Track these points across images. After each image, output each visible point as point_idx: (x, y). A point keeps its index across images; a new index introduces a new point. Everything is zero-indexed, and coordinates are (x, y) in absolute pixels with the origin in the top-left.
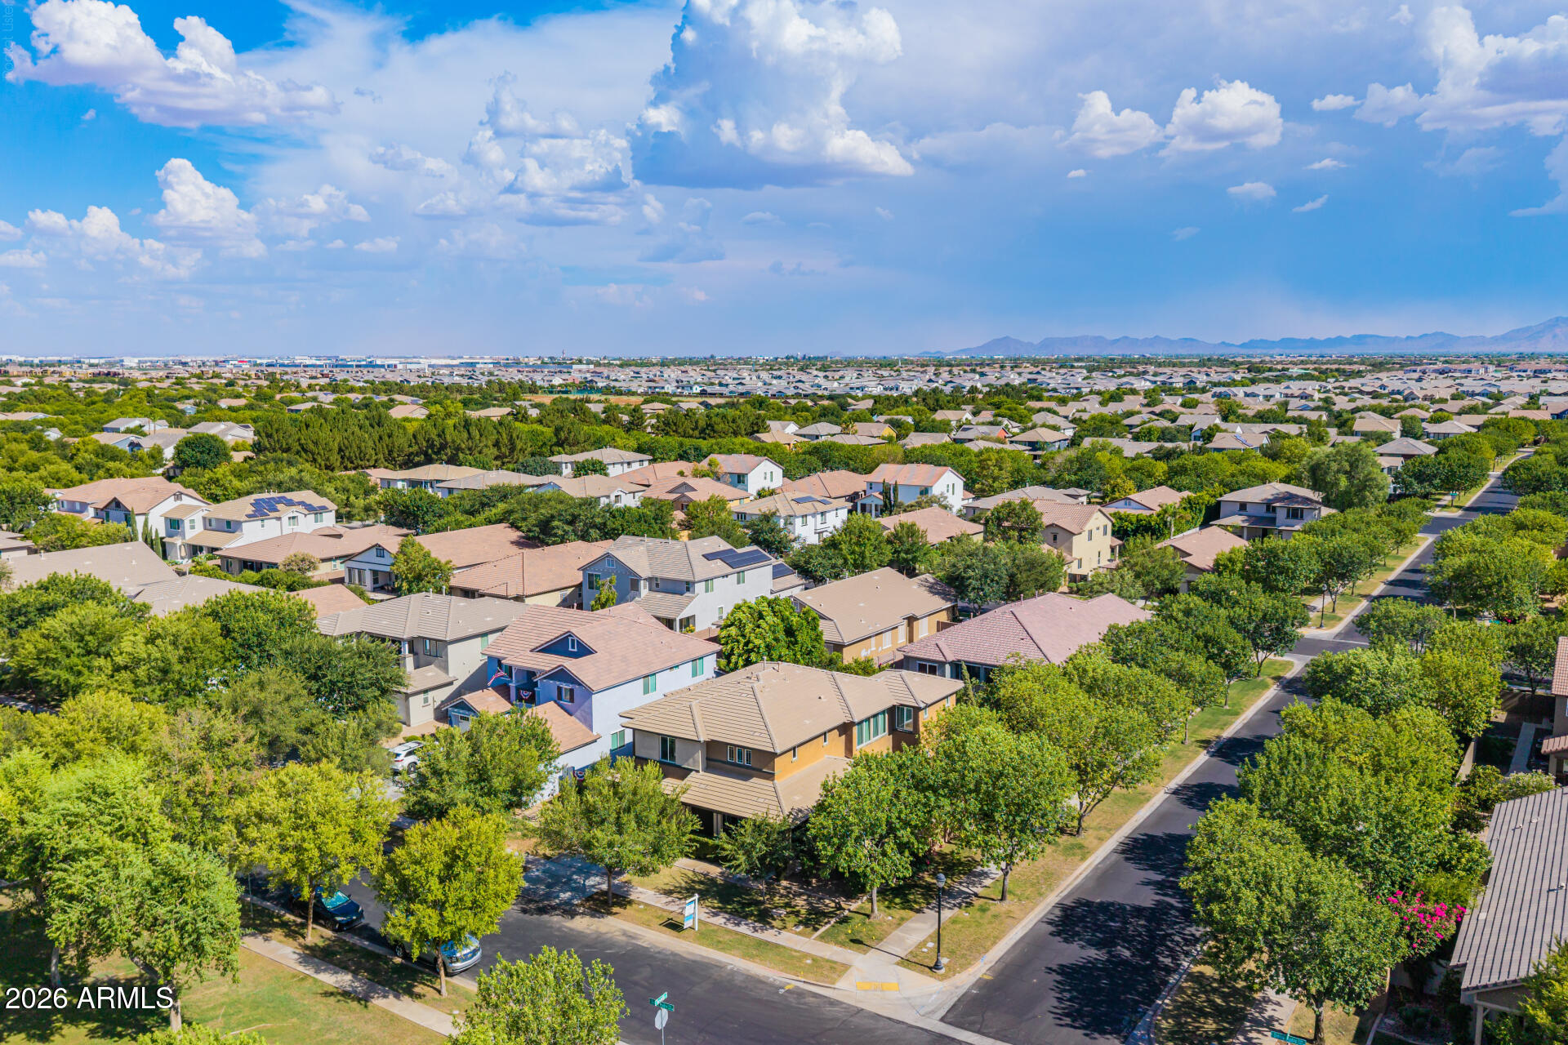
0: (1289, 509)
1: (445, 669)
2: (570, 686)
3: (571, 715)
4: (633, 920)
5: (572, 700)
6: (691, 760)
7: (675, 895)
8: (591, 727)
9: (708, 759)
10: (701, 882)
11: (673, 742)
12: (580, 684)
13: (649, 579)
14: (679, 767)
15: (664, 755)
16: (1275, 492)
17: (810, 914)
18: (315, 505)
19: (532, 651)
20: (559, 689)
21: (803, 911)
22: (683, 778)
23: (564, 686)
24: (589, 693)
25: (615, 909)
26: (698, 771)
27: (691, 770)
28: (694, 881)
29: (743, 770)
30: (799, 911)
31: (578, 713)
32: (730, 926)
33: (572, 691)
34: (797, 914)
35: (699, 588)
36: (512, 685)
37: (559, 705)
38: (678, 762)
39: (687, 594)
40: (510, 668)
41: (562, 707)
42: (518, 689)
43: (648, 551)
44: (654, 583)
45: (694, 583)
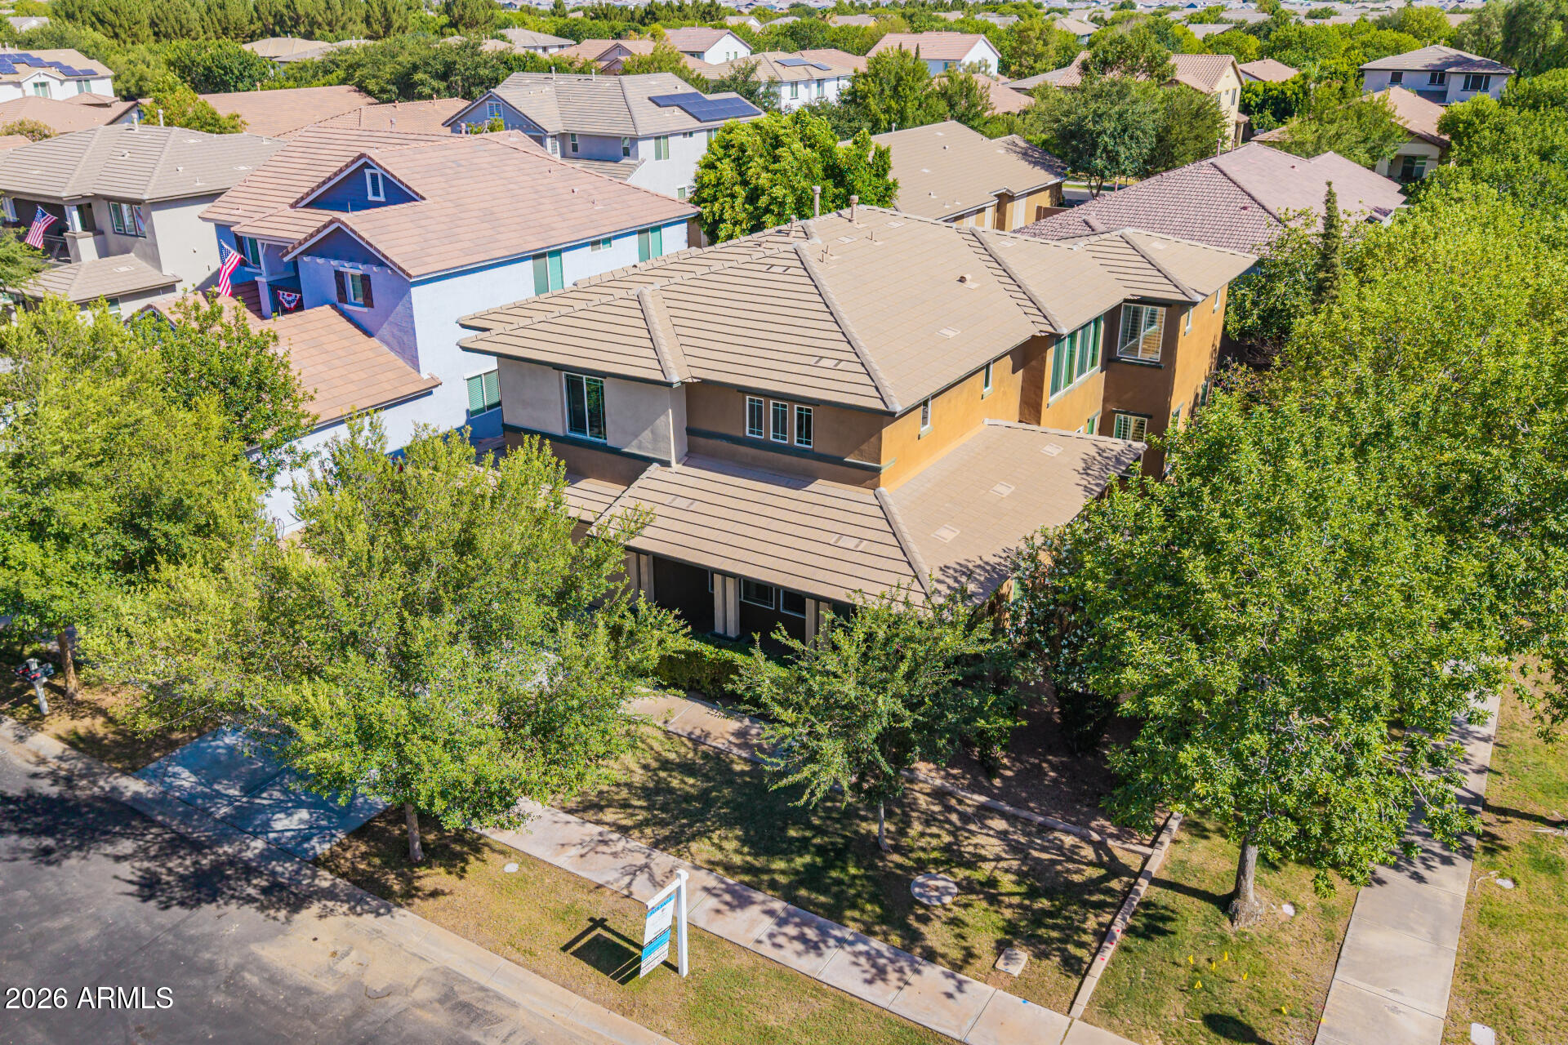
0: (1468, 75)
1: (154, 259)
2: (360, 270)
3: (368, 333)
4: (476, 929)
5: (368, 302)
6: (647, 435)
7: (610, 815)
8: (414, 362)
9: (690, 431)
10: (687, 768)
11: (599, 392)
12: (381, 264)
13: (562, 137)
14: (616, 451)
15: (577, 423)
16: (1443, 55)
17: (1032, 894)
18: (77, 68)
19: (293, 206)
20: (339, 276)
21: (1007, 882)
22: (628, 480)
23: (352, 270)
24: (403, 283)
25: (433, 877)
26: (666, 464)
27: (649, 461)
28: (665, 765)
29: (787, 459)
30: (992, 882)
31: (385, 330)
32: (791, 956)
33: (365, 279)
34: (989, 891)
35: (646, 148)
36: (262, 280)
37: (343, 313)
38: (610, 442)
39: (625, 161)
40: (253, 242)
41: (350, 319)
42: (274, 288)
43: (558, 93)
44: (569, 143)
45: (635, 140)
